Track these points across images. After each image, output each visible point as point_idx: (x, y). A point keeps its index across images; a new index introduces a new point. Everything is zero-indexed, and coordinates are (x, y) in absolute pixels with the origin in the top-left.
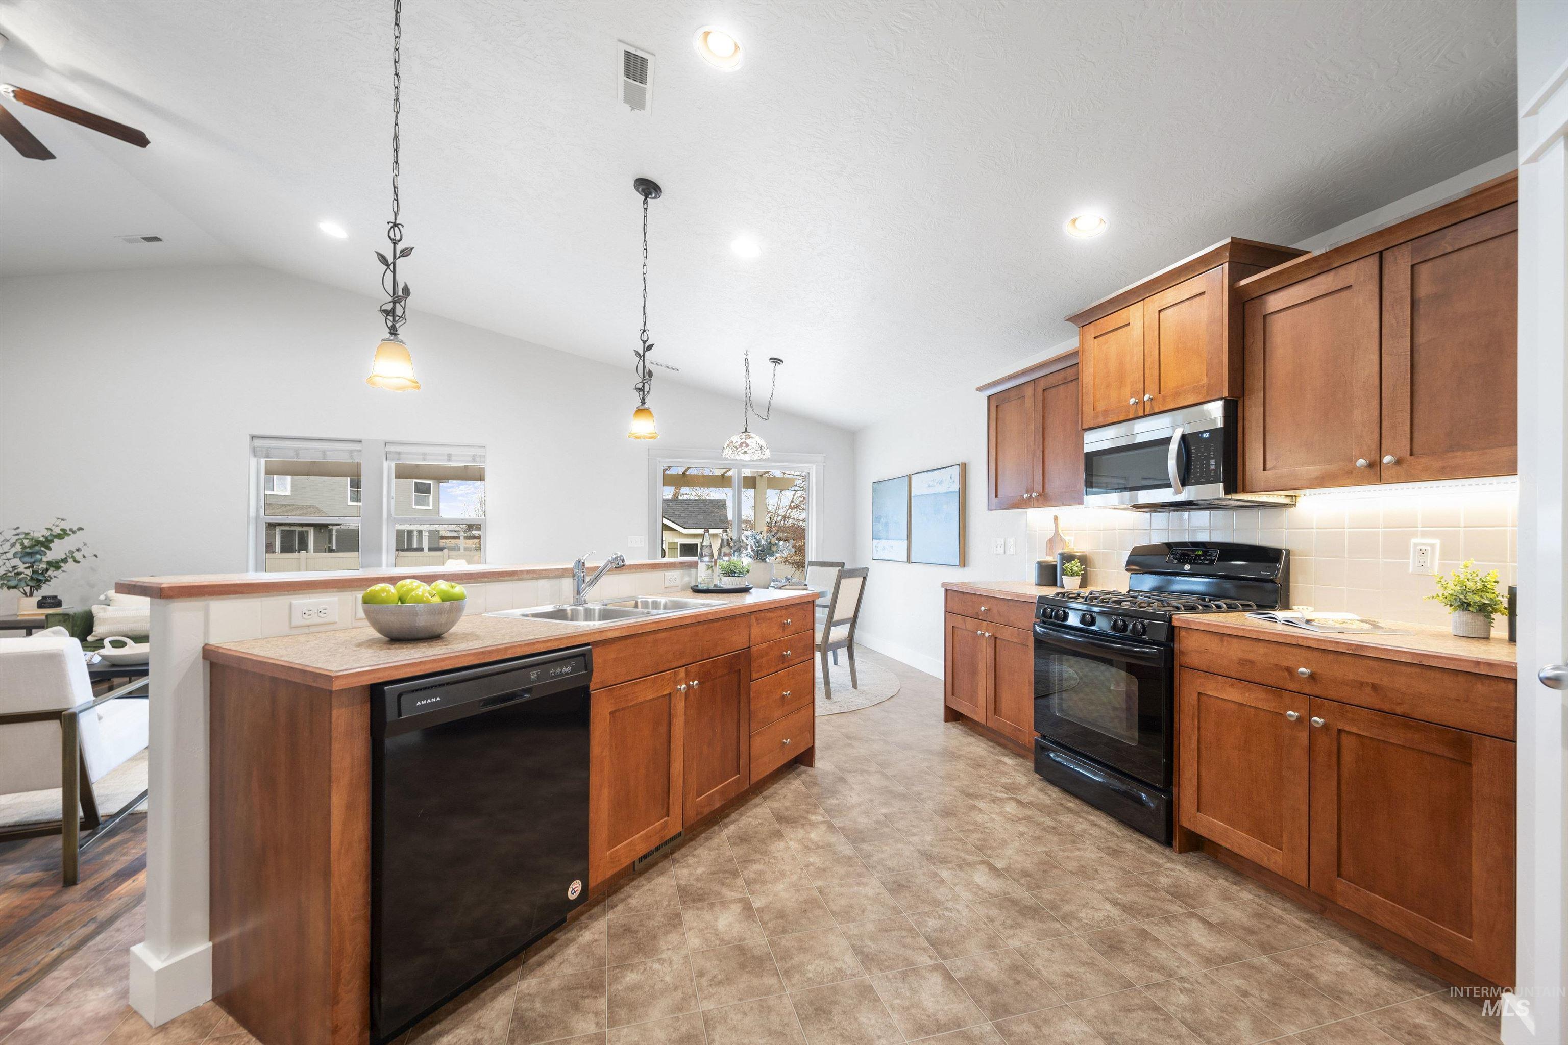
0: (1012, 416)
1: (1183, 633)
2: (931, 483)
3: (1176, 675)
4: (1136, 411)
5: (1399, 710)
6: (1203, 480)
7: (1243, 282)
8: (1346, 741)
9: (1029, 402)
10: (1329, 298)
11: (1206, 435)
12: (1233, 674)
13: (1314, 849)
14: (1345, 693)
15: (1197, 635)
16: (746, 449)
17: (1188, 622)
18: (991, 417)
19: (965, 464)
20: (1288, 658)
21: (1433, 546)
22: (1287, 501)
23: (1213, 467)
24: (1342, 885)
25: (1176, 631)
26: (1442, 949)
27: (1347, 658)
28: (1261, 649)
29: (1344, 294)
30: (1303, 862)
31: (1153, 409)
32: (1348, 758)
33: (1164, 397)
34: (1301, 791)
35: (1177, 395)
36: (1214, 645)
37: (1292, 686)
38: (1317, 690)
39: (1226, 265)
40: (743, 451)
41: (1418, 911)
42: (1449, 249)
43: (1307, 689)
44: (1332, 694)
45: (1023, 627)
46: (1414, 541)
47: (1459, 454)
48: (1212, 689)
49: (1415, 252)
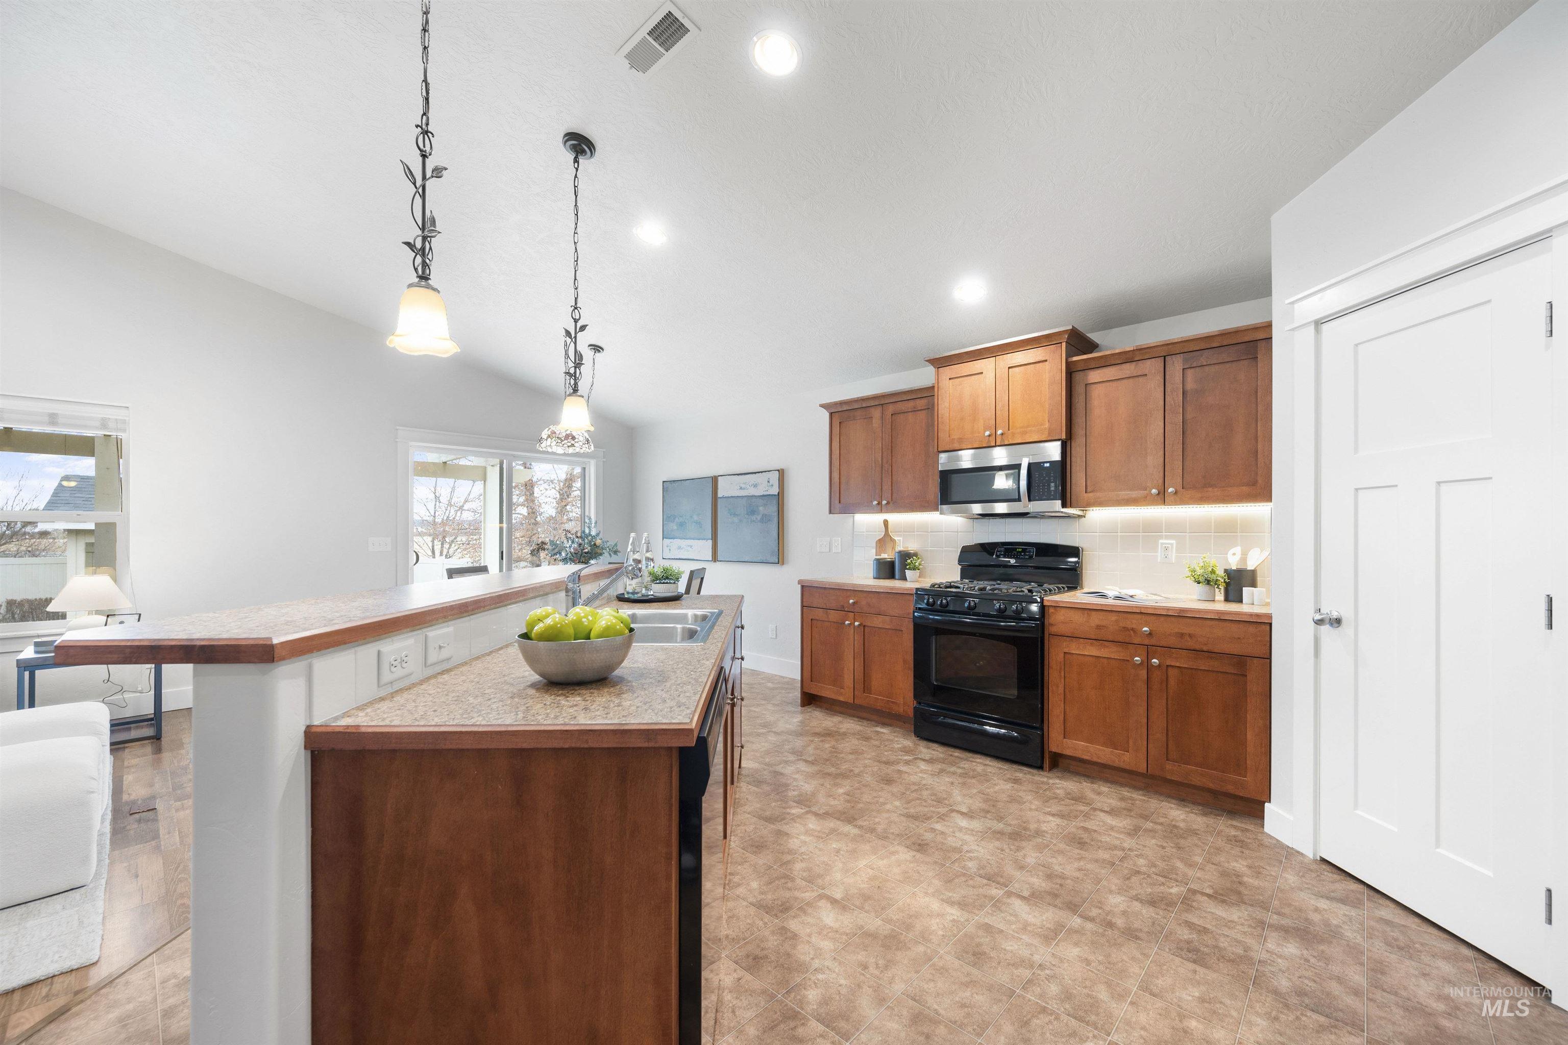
0: (857, 433)
1: (1051, 610)
2: (743, 486)
3: (1046, 642)
4: (989, 441)
5: (1205, 648)
6: (1044, 497)
7: (1075, 359)
8: (1171, 672)
9: (876, 422)
10: (1131, 380)
11: (1048, 465)
12: (1093, 637)
13: (1150, 746)
14: (1172, 641)
15: (1063, 611)
16: (573, 442)
17: (1057, 602)
18: (833, 432)
19: (783, 470)
20: (1132, 622)
21: (1172, 544)
22: (1080, 513)
23: (1053, 489)
24: (1169, 766)
25: (1046, 608)
26: (1230, 789)
27: (1173, 619)
28: (1114, 617)
29: (1141, 379)
30: (1142, 756)
31: (1004, 441)
32: (1172, 682)
33: (1013, 434)
34: (1142, 710)
35: (1025, 433)
36: (1078, 618)
37: (1137, 640)
38: (1153, 641)
39: (1064, 345)
40: (569, 444)
41: (1215, 769)
42: (1205, 364)
43: (1146, 642)
44: (1163, 643)
45: (897, 615)
46: (1161, 541)
47: (1210, 489)
48: (1074, 648)
49: (1185, 361)
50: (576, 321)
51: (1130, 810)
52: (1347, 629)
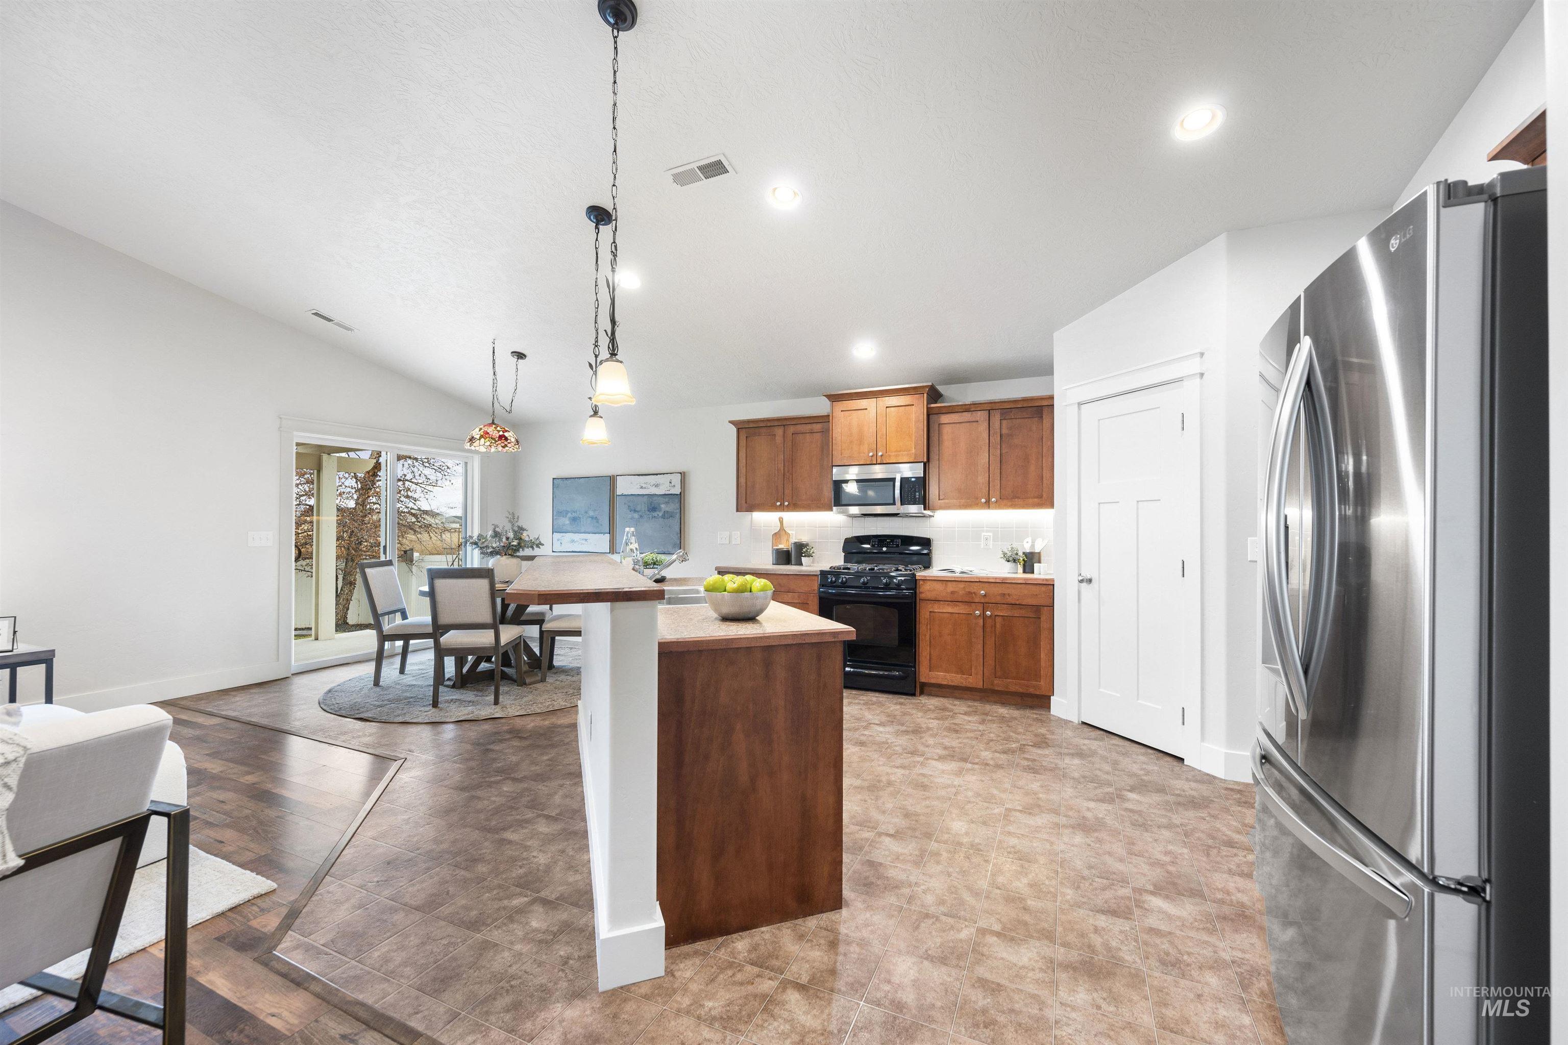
0: (762, 445)
1: (921, 582)
2: (644, 486)
3: (918, 605)
4: (872, 460)
5: (1017, 603)
6: (911, 502)
7: (933, 405)
8: (999, 620)
9: (779, 439)
10: (968, 424)
11: (913, 479)
12: (949, 599)
13: (985, 670)
14: (999, 599)
15: (929, 583)
16: (506, 443)
17: (925, 576)
18: (740, 444)
19: (684, 473)
20: (974, 588)
21: (990, 536)
22: (934, 514)
23: (917, 497)
24: (996, 681)
25: (918, 582)
26: (1031, 690)
27: (998, 584)
28: (962, 585)
29: (974, 424)
30: (980, 677)
31: (883, 461)
32: (998, 625)
33: (890, 456)
34: (980, 646)
35: (897, 456)
36: (939, 586)
37: (977, 600)
38: (987, 600)
39: (925, 395)
40: (503, 445)
41: (1023, 679)
42: (1013, 417)
43: (983, 601)
44: (993, 601)
45: (804, 592)
46: (983, 534)
47: (1016, 500)
48: (937, 608)
49: (1002, 414)
50: (596, 356)
51: (976, 712)
52: (1095, 583)
